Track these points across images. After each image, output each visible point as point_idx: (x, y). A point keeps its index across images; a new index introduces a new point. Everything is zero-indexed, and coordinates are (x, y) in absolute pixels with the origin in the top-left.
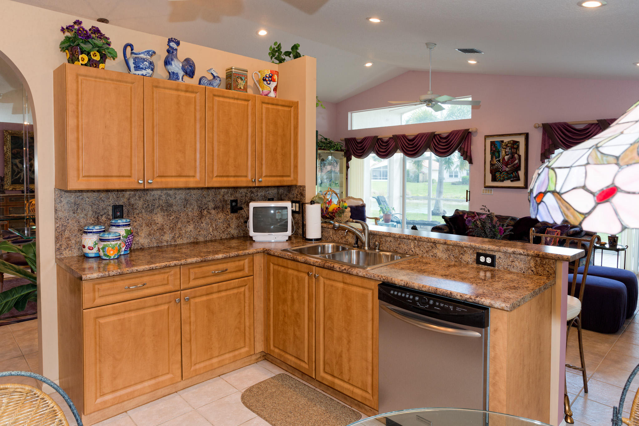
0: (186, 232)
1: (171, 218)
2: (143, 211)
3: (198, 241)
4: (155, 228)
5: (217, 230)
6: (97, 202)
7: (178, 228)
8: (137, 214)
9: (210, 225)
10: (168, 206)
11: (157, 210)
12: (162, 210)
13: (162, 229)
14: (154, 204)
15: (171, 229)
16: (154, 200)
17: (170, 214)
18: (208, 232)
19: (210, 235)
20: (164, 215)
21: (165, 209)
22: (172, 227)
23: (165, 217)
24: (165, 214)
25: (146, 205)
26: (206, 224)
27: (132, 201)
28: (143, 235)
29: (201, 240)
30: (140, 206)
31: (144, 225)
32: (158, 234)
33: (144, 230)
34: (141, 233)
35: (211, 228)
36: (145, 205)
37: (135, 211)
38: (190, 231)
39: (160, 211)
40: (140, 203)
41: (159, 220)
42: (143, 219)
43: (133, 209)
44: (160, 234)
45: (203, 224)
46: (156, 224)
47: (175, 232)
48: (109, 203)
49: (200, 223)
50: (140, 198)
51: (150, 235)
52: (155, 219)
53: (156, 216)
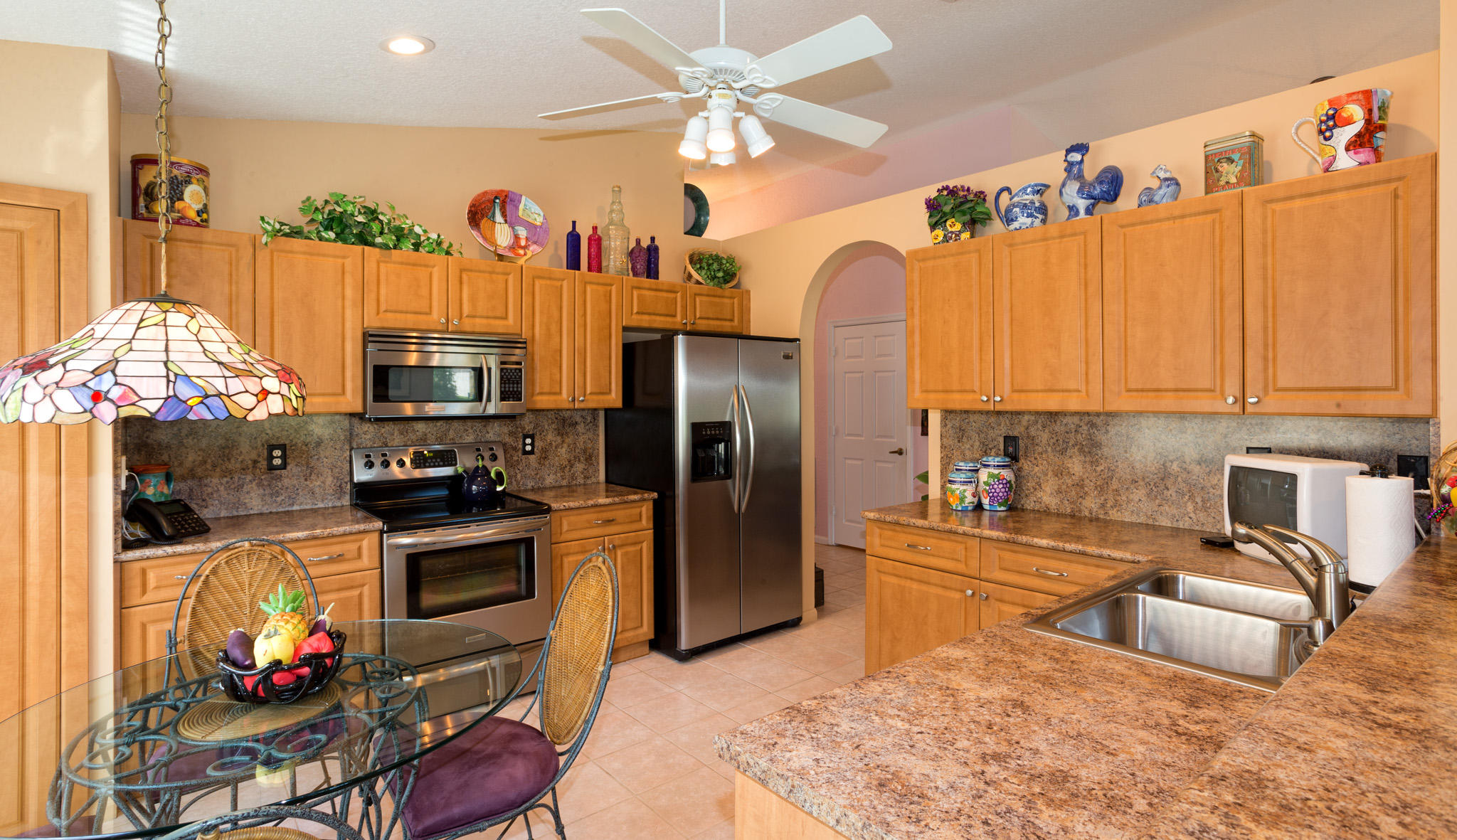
0: (1129, 501)
1: (1099, 469)
2: (1049, 449)
3: (1157, 523)
4: (1069, 482)
5: (1206, 511)
6: (985, 429)
7: (1113, 490)
8: (1039, 453)
9: (1187, 497)
10: (1092, 445)
11: (1072, 451)
12: (1081, 451)
13: (1080, 485)
14: (1067, 440)
15: (1099, 489)
16: (1067, 433)
17: (1097, 460)
18: (1182, 511)
19: (1187, 519)
20: (1085, 462)
21: (1086, 450)
22: (1100, 486)
23: (1087, 466)
24: (1087, 459)
25: (1054, 440)
26: (1177, 492)
27: (1033, 431)
28: (1048, 490)
29: (1164, 524)
30: (1044, 441)
31: (1050, 474)
32: (1073, 493)
33: (1050, 482)
34: (1046, 487)
35: (1189, 503)
36: (1052, 440)
37: (1036, 447)
38: (1137, 500)
39: (1077, 453)
40: (1044, 437)
41: (1076, 469)
42: (1048, 463)
43: (1033, 444)
44: (1077, 494)
45: (1170, 492)
46: (1070, 475)
47: (1106, 497)
48: (1000, 432)
49: (1162, 488)
50: (1044, 427)
51: (1059, 491)
52: (1069, 465)
53: (1070, 461)
